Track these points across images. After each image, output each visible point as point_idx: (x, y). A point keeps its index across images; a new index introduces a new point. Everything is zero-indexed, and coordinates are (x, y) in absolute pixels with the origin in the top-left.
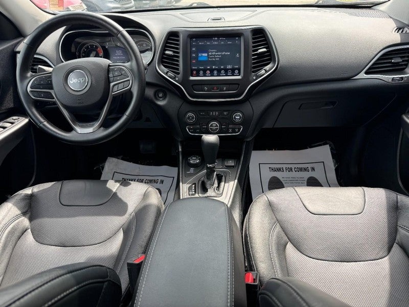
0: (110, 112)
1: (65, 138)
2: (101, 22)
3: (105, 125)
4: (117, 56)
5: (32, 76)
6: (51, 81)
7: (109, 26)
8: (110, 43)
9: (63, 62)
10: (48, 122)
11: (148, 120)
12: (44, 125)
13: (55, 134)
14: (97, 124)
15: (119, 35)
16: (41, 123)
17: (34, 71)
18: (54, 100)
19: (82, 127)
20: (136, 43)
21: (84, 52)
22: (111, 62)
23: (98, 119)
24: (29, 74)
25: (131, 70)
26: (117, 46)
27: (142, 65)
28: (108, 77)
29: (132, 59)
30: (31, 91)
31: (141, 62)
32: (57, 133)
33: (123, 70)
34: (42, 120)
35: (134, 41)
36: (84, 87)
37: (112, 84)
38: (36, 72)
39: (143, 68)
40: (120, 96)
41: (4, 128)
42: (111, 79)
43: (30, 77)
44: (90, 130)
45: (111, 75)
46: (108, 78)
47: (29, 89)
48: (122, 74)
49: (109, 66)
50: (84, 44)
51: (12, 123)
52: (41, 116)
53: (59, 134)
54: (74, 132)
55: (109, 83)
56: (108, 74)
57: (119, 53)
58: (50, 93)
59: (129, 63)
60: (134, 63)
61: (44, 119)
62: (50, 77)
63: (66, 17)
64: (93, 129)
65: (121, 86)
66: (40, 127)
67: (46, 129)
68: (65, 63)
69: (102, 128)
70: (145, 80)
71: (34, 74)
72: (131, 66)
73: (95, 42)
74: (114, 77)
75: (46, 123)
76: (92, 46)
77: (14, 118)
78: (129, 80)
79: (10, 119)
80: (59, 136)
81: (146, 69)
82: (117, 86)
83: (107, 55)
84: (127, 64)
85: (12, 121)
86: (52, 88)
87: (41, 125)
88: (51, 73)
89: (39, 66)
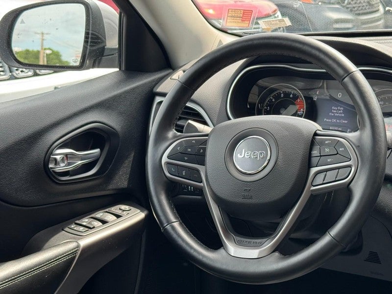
0: (297, 225)
1: (205, 260)
2: (317, 53)
3: (285, 249)
4: (331, 118)
5: (176, 138)
6: (205, 149)
7: (330, 62)
8: (321, 90)
9: (229, 119)
10: (181, 224)
11: (374, 258)
12: (173, 228)
13: (188, 249)
14: (269, 244)
15: (347, 80)
16: (169, 222)
17: (180, 129)
18: (202, 184)
19: (239, 244)
20: (377, 95)
21: (270, 104)
22: (320, 128)
23: (271, 235)
24: (172, 133)
25: (359, 147)
26: (333, 99)
27: (383, 139)
28: (310, 154)
29: (364, 126)
30: (168, 163)
31: (382, 135)
32: (191, 247)
33: (342, 145)
34: (172, 218)
35: (374, 91)
36: (260, 169)
37: (314, 170)
38: (181, 131)
39: (383, 146)
40: (324, 194)
41: (104, 222)
42: (314, 160)
43: (172, 139)
44: (254, 253)
45: (315, 152)
46: (310, 156)
47: (165, 159)
48: (338, 152)
49: (316, 134)
50: (272, 90)
51: (118, 216)
52: (172, 209)
53: (195, 250)
54: (222, 251)
55: (309, 166)
56: (311, 149)
57: (338, 111)
58: (198, 171)
59: (357, 134)
60: (367, 134)
61: (176, 218)
62: (205, 142)
63: (255, 42)
64: (260, 252)
65: (331, 175)
66: (166, 230)
67: (175, 236)
68: (234, 121)
69: (277, 254)
70: (384, 169)
71: (179, 134)
72: (360, 139)
73: (295, 88)
74: (321, 156)
75: (177, 225)
76: (287, 95)
77: (123, 207)
78: (350, 166)
79: (115, 209)
80: (195, 254)
81: (389, 149)
82: (322, 175)
83: (312, 114)
84: (353, 135)
85: (119, 212)
86: (202, 163)
87: (168, 227)
88: (207, 135)
89: (190, 121)
